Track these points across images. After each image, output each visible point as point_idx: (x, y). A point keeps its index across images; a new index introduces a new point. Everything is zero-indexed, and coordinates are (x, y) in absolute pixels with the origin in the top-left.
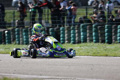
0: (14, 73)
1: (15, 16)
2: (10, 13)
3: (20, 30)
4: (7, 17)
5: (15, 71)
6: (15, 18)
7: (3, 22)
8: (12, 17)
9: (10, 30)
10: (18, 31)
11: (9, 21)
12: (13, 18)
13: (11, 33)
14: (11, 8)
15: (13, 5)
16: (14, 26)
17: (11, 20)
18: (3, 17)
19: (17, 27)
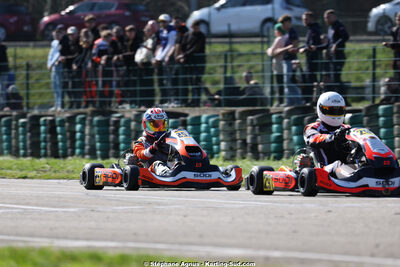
0: (373, 255)
1: (377, 63)
2: (360, 52)
3: (395, 110)
4: (350, 68)
5: (377, 246)
6: (379, 71)
7: (337, 84)
8: (367, 69)
9: (360, 111)
10: (388, 114)
11: (359, 79)
12: (370, 71)
13: (365, 119)
14: (365, 37)
15: (371, 26)
16: (374, 99)
17: (363, 76)
18: (339, 66)
19: (386, 101)
